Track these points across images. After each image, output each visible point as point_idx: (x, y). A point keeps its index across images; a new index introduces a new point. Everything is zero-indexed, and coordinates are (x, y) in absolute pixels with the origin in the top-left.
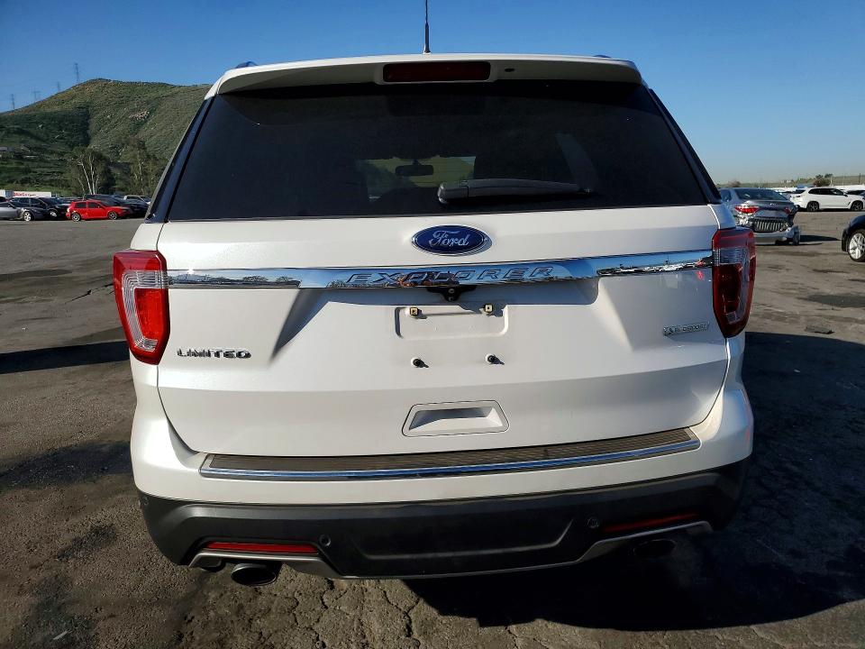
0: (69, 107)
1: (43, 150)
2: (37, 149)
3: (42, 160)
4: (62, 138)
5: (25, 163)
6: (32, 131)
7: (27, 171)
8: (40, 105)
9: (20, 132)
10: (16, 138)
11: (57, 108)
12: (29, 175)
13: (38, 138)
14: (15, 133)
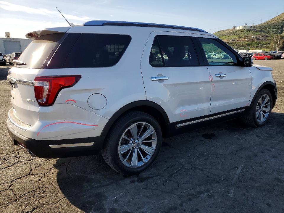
0: (278, 21)
1: (266, 36)
2: (264, 36)
3: (264, 40)
4: (274, 32)
5: (259, 41)
6: (264, 30)
7: (259, 43)
8: (269, 21)
9: (261, 31)
10: (259, 33)
11: (275, 22)
12: (259, 45)
13: (266, 33)
14: (259, 31)
